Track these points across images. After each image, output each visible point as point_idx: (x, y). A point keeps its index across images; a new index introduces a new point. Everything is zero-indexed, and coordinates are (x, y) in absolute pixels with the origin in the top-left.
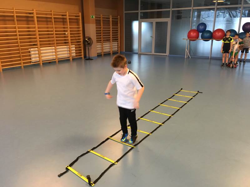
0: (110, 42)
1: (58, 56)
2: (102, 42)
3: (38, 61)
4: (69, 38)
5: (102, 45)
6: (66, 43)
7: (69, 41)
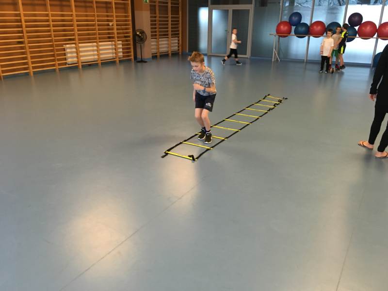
0: (168, 38)
1: (101, 56)
2: (157, 37)
3: (76, 62)
4: (115, 31)
5: (158, 42)
6: (110, 38)
7: (116, 35)
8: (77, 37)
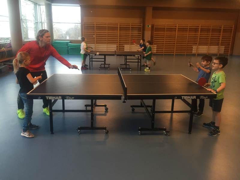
3: (196, 53)
7: (220, 43)
8: (198, 43)
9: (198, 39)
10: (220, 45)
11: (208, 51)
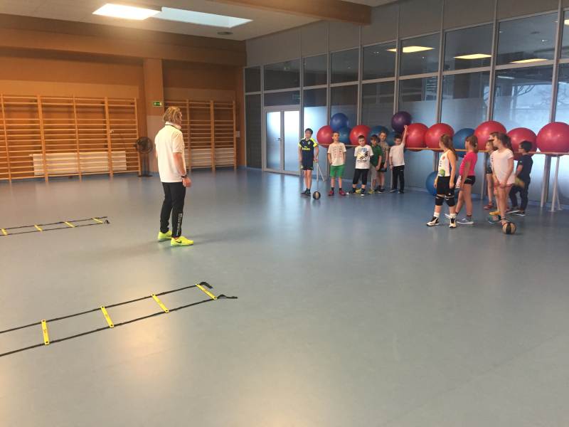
0: (210, 148)
3: (43, 173)
4: (109, 139)
7: (109, 144)
8: (43, 146)
9: (42, 135)
10: (109, 148)
11: (79, 166)
